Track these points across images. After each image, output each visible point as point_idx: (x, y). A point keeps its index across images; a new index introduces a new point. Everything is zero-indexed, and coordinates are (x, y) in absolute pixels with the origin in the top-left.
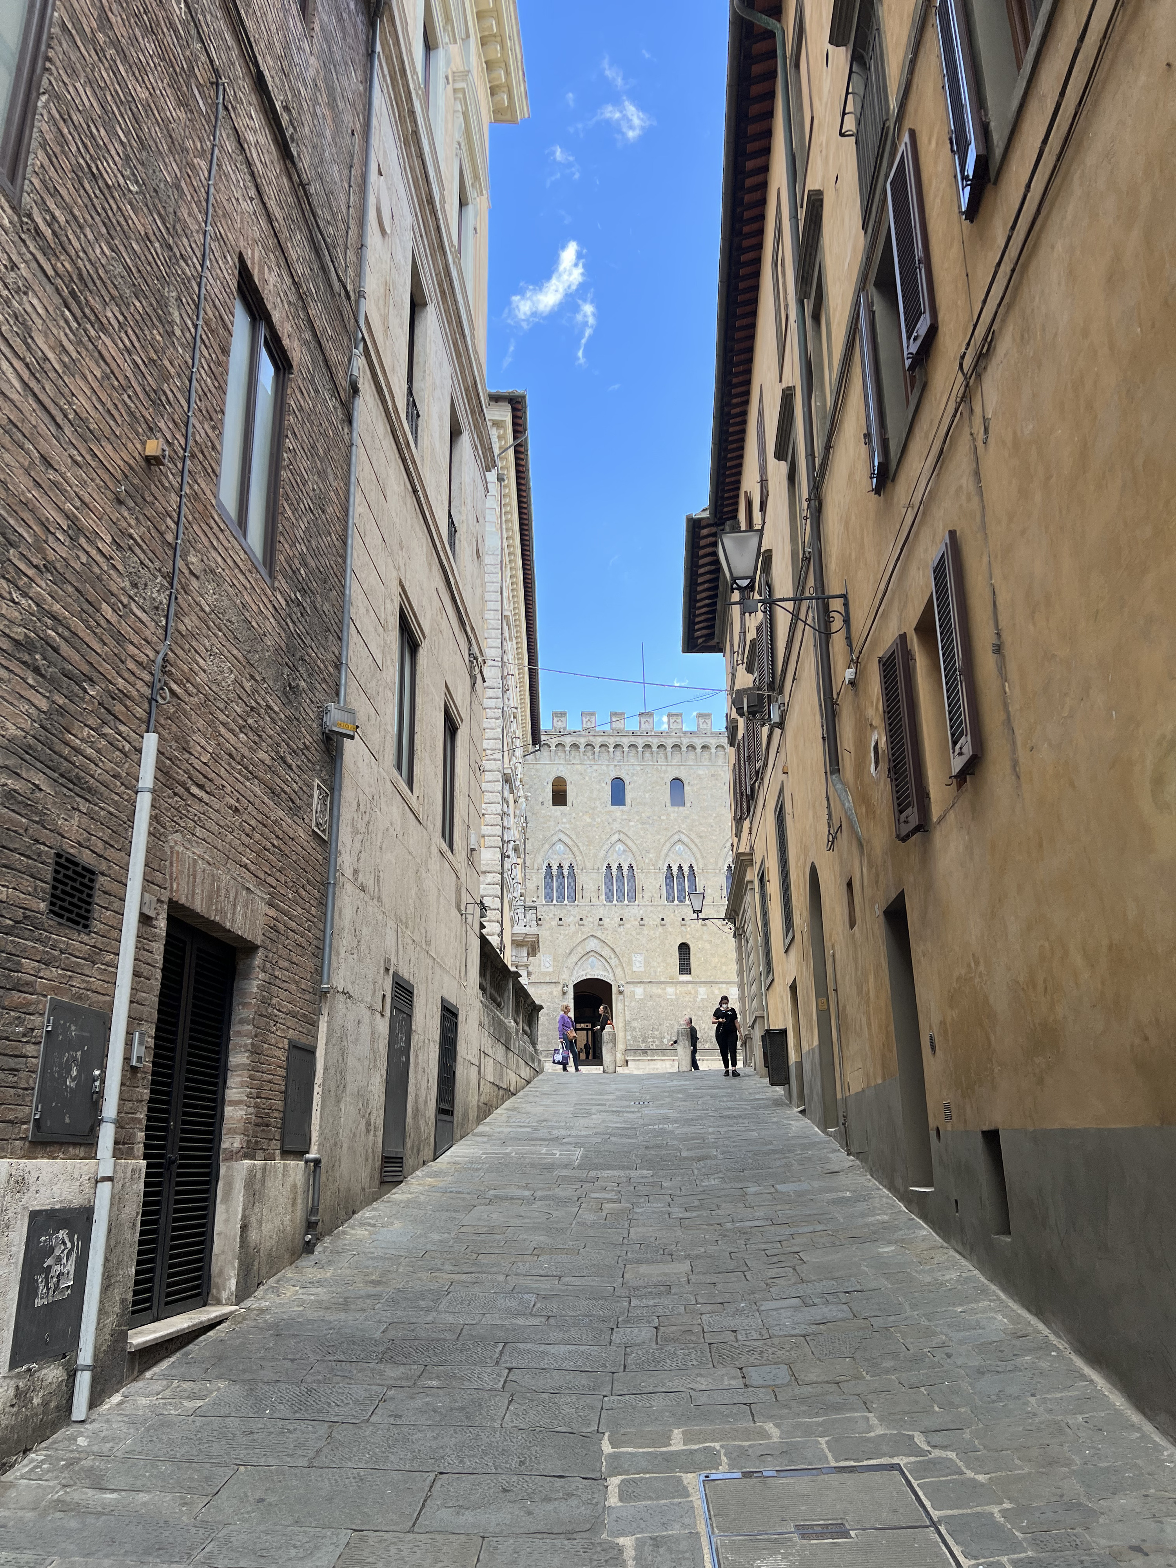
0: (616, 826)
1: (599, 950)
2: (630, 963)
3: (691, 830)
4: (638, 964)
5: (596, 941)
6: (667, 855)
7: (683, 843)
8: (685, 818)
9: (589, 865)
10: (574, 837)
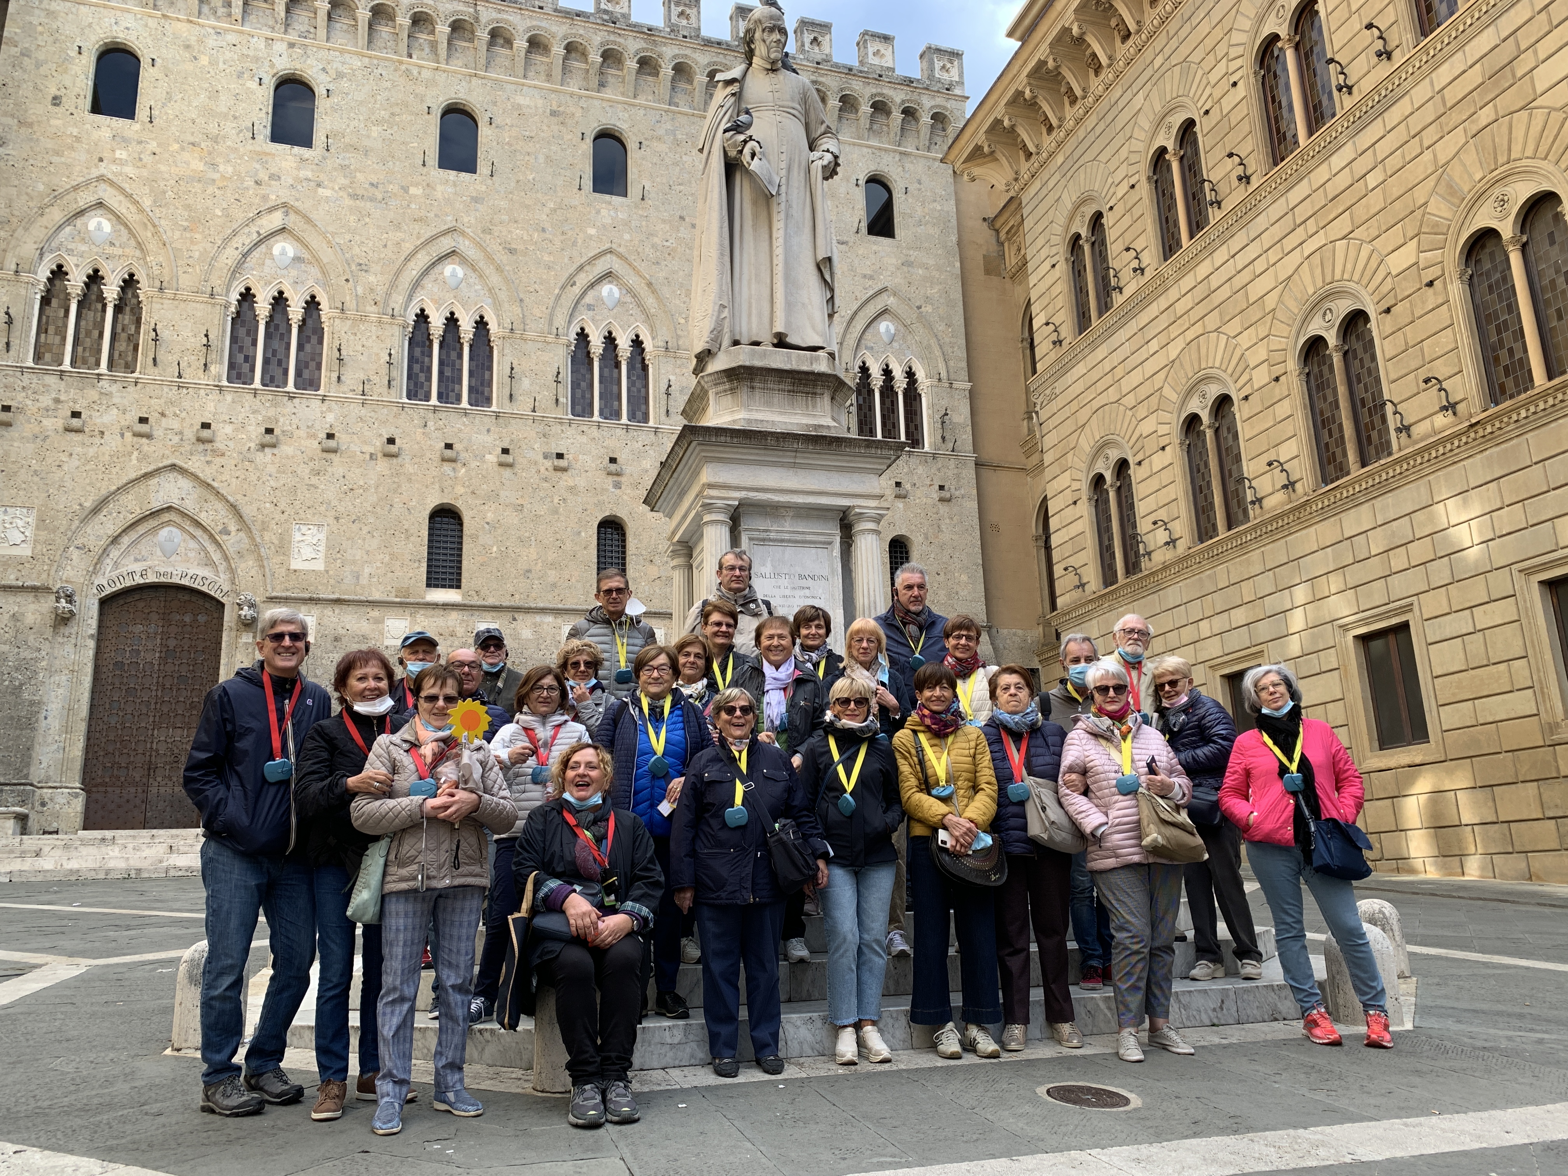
0: (277, 193)
1: (190, 505)
2: (283, 547)
3: (487, 231)
4: (307, 552)
5: (185, 483)
6: (416, 285)
7: (464, 261)
8: (476, 200)
9: (185, 281)
10: (147, 203)
